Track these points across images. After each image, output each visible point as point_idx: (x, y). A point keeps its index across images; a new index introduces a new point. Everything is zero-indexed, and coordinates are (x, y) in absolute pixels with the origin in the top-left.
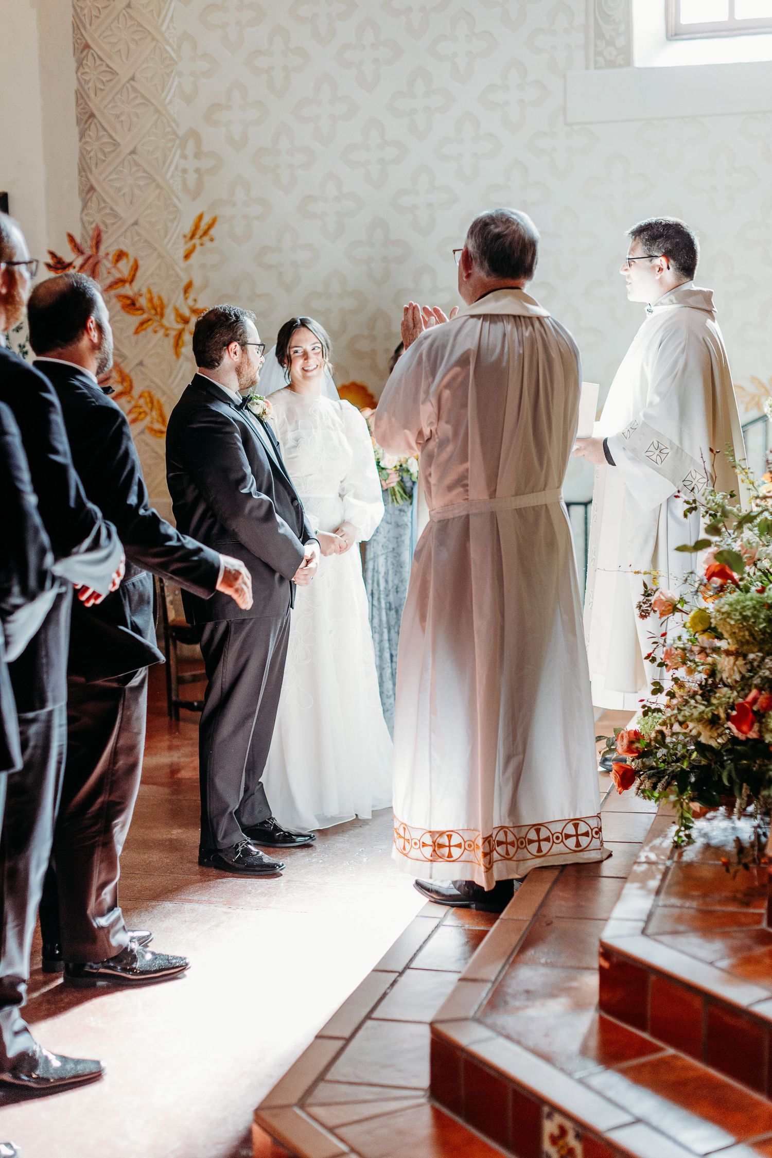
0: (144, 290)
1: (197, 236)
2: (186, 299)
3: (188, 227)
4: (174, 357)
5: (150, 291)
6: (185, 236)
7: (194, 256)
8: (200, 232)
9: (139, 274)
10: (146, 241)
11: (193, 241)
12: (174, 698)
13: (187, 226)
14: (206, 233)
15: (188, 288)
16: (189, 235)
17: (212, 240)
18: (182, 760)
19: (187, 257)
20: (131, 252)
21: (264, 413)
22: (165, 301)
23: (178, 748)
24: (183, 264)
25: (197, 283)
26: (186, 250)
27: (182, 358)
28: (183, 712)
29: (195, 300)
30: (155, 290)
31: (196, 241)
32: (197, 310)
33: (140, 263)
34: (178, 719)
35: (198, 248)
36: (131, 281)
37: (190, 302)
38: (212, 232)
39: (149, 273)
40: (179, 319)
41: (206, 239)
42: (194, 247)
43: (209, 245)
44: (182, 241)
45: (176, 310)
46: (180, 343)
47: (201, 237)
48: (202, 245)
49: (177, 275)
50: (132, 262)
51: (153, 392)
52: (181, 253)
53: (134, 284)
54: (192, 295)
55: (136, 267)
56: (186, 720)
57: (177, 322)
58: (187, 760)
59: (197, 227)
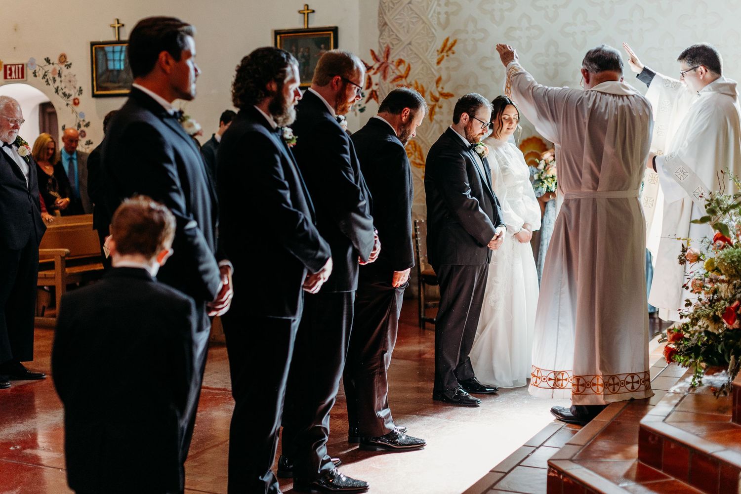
0: (413, 82)
1: (445, 51)
2: (437, 87)
3: (439, 47)
4: (429, 121)
5: (416, 83)
6: (438, 51)
7: (442, 63)
8: (447, 49)
9: (410, 73)
10: (415, 54)
11: (443, 54)
12: (422, 316)
13: (439, 45)
14: (450, 49)
15: (439, 81)
16: (440, 50)
17: (453, 53)
18: (426, 349)
19: (438, 63)
20: (407, 60)
21: (483, 153)
22: (425, 89)
23: (424, 343)
24: (436, 67)
25: (444, 78)
26: (438, 59)
27: (434, 121)
28: (428, 325)
29: (442, 88)
30: (419, 82)
31: (444, 54)
32: (444, 93)
33: (412, 66)
34: (424, 328)
35: (445, 58)
36: (406, 77)
37: (440, 89)
38: (454, 48)
39: (417, 72)
40: (433, 99)
41: (450, 52)
42: (443, 57)
43: (451, 56)
44: (436, 53)
45: (431, 93)
46: (433, 112)
47: (447, 51)
48: (447, 56)
49: (433, 73)
50: (407, 65)
51: (417, 141)
52: (435, 61)
53: (407, 79)
54: (440, 85)
55: (409, 69)
56: (429, 329)
57: (432, 101)
58: (429, 349)
59: (445, 45)
